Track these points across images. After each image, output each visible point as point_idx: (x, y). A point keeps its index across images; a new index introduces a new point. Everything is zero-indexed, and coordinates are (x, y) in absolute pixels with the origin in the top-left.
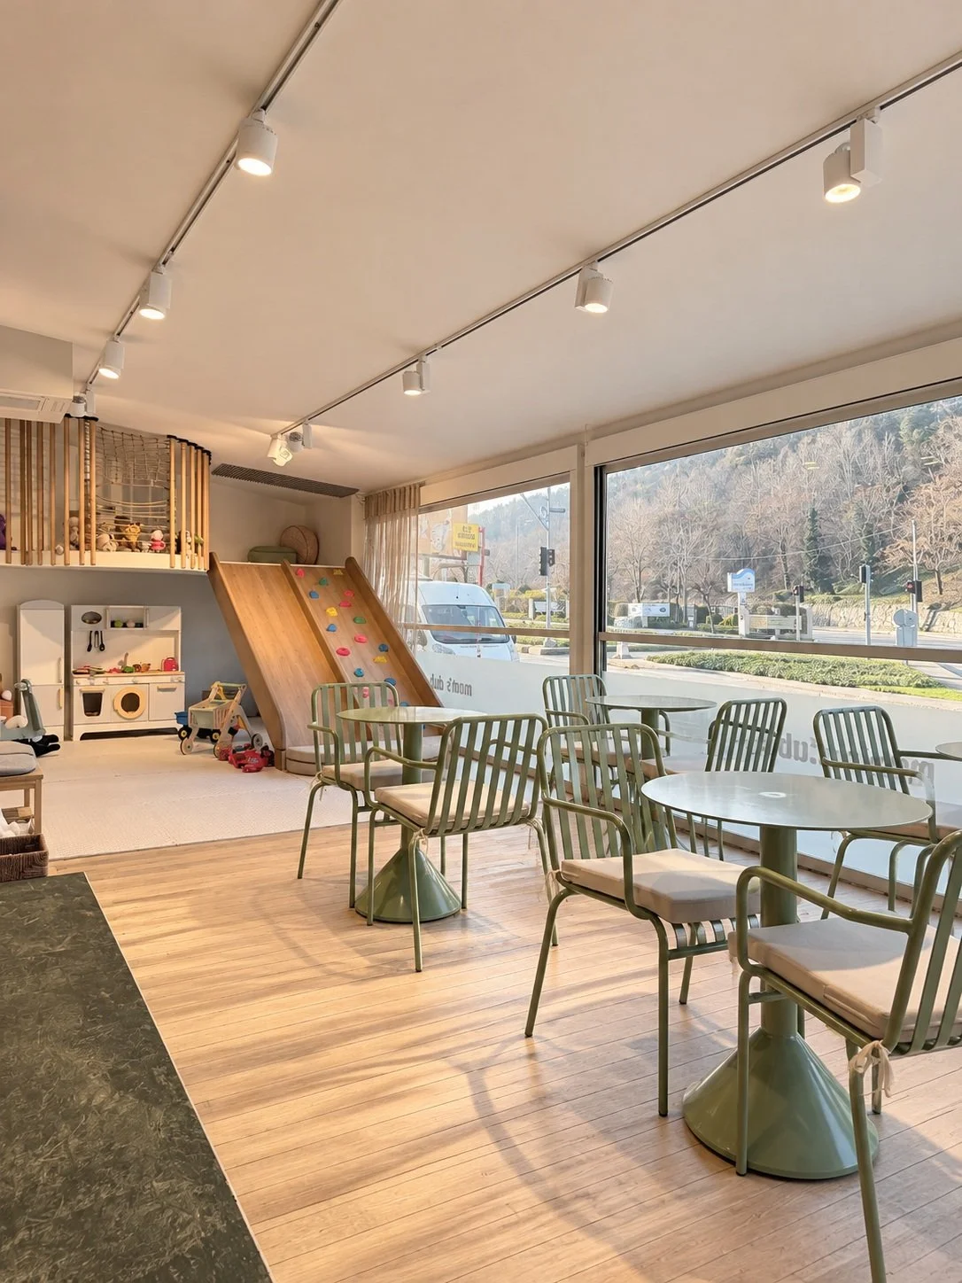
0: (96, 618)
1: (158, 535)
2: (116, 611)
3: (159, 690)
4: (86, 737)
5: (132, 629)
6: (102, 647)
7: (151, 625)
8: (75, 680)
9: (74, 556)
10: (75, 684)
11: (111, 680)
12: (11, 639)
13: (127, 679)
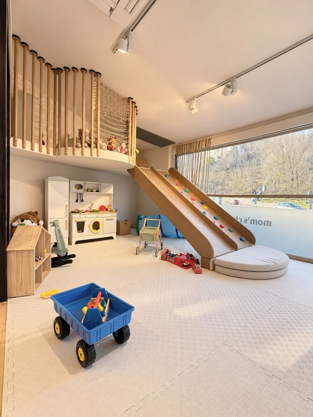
0: (81, 187)
1: (124, 145)
2: (88, 184)
3: (107, 220)
4: (77, 242)
5: (94, 193)
6: (82, 201)
7: (103, 191)
8: (73, 216)
9: (87, 151)
10: (73, 218)
11: (88, 216)
12: (41, 195)
13: (94, 215)
